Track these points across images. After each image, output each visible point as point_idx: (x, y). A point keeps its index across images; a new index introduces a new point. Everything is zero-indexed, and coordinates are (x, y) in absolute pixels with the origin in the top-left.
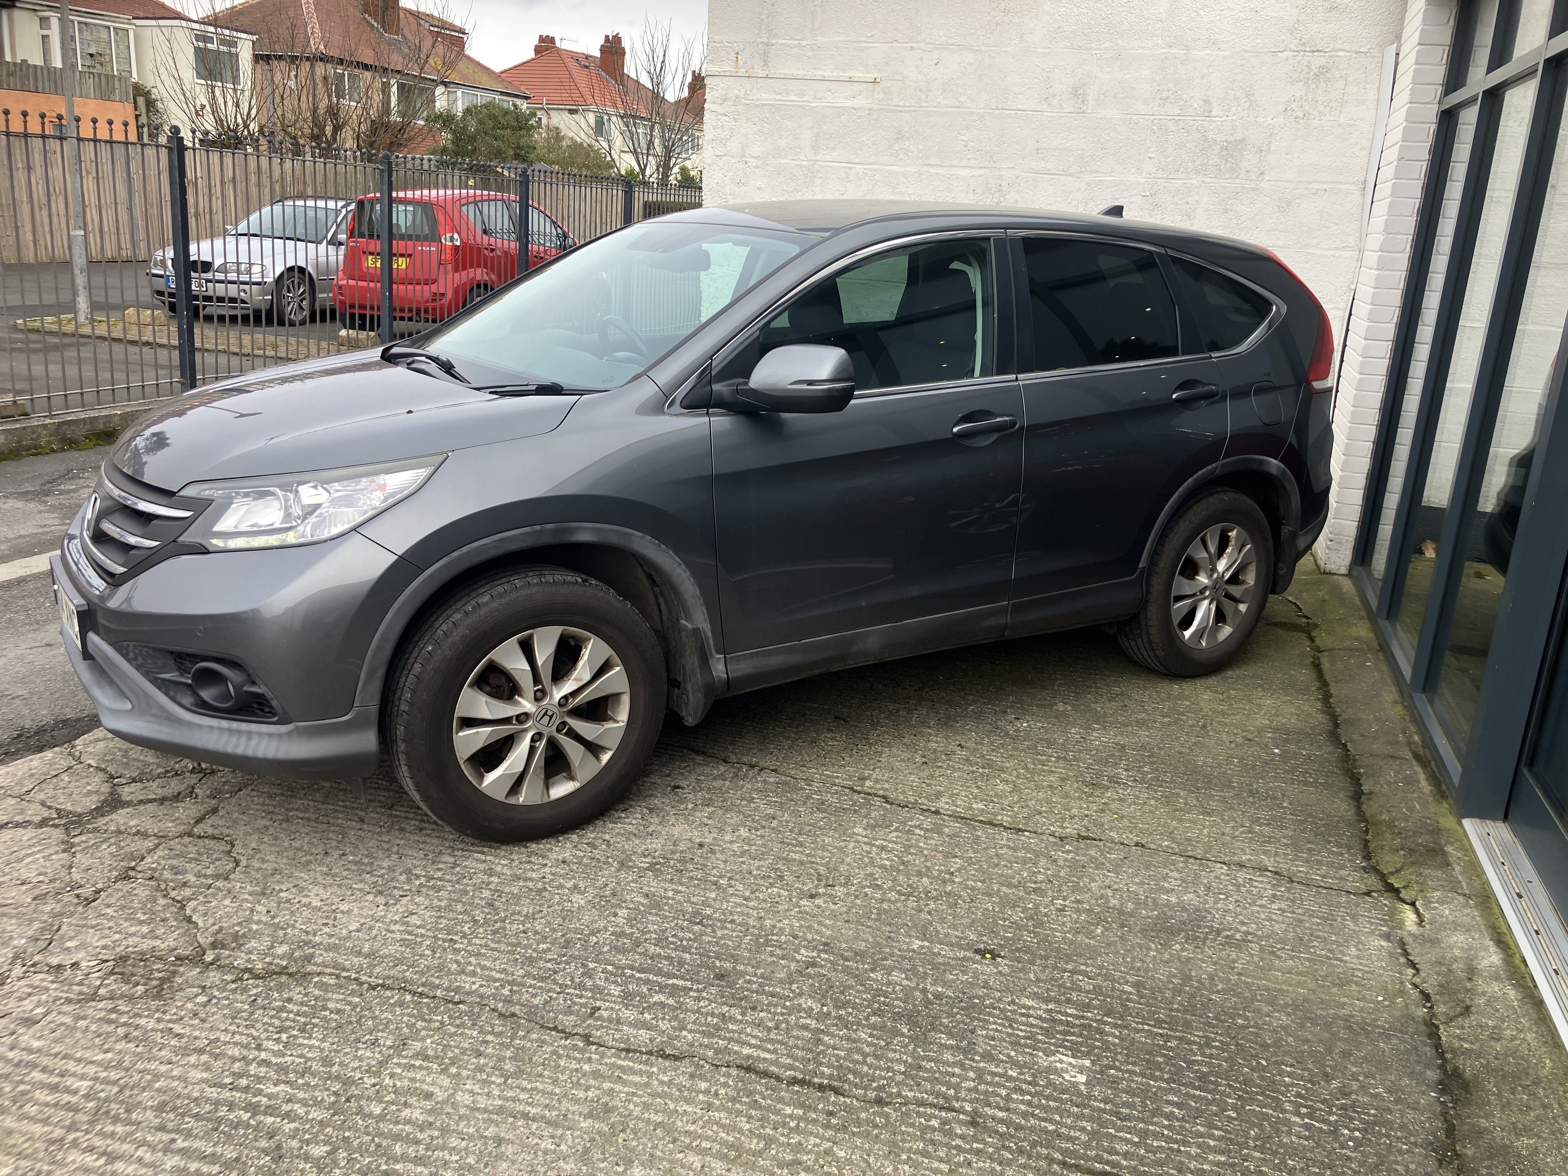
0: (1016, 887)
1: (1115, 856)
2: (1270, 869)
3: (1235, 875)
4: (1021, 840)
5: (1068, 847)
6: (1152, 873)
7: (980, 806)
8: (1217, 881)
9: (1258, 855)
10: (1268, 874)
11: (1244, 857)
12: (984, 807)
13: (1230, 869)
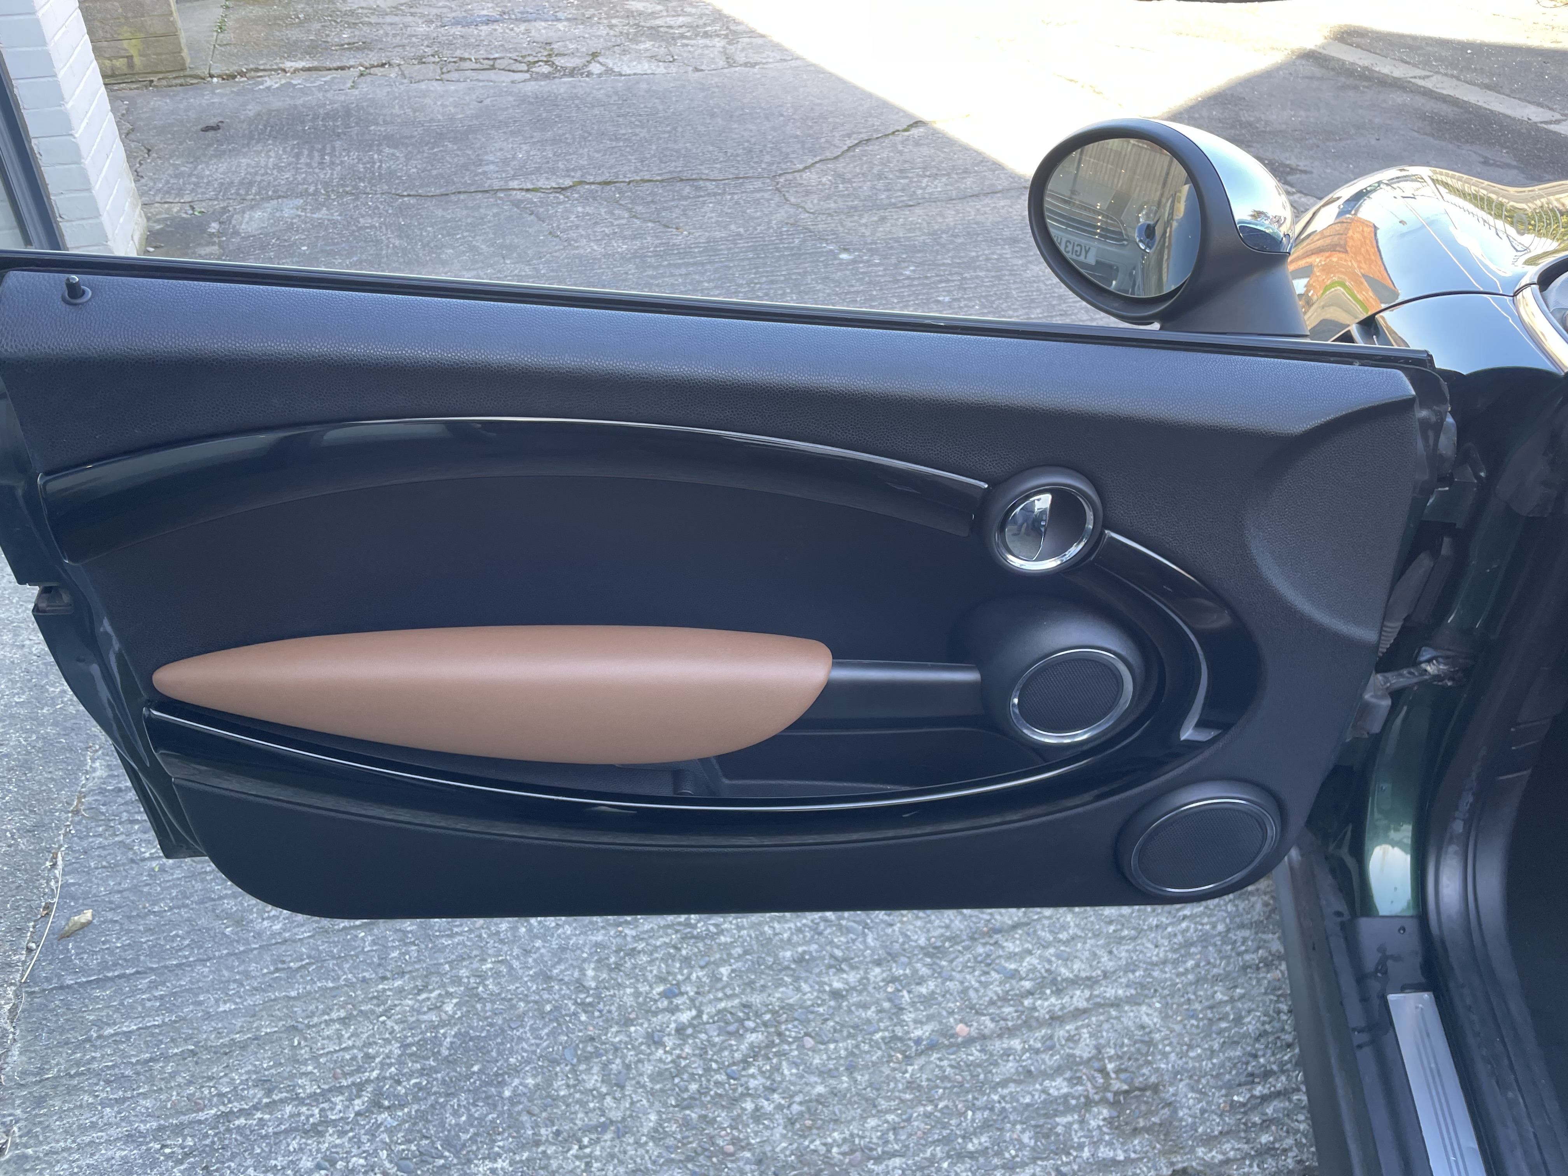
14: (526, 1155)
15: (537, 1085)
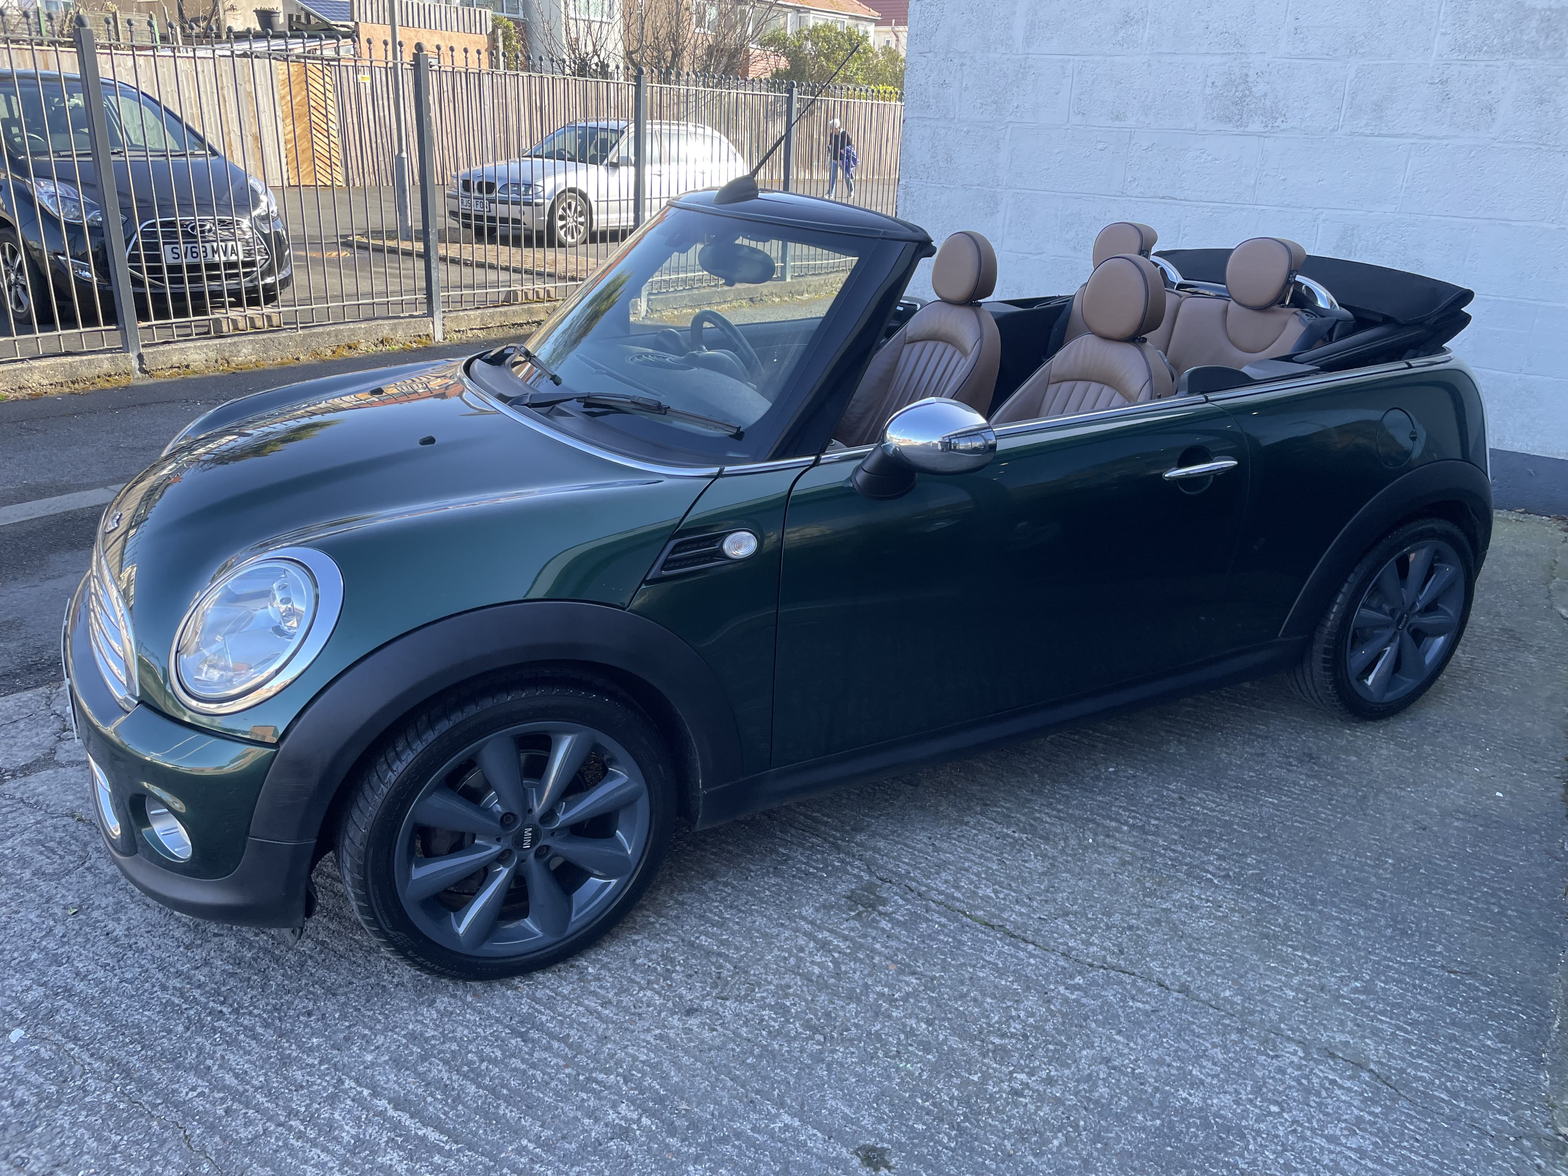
0: (971, 1039)
1: (1140, 1005)
2: (1372, 1066)
3: (1312, 1069)
4: (1017, 958)
5: (1078, 980)
6: (1183, 1045)
7: (989, 892)
8: (1278, 1076)
9: (1363, 1037)
10: (1365, 1076)
11: (1340, 1038)
12: (993, 895)
13: (1307, 1056)
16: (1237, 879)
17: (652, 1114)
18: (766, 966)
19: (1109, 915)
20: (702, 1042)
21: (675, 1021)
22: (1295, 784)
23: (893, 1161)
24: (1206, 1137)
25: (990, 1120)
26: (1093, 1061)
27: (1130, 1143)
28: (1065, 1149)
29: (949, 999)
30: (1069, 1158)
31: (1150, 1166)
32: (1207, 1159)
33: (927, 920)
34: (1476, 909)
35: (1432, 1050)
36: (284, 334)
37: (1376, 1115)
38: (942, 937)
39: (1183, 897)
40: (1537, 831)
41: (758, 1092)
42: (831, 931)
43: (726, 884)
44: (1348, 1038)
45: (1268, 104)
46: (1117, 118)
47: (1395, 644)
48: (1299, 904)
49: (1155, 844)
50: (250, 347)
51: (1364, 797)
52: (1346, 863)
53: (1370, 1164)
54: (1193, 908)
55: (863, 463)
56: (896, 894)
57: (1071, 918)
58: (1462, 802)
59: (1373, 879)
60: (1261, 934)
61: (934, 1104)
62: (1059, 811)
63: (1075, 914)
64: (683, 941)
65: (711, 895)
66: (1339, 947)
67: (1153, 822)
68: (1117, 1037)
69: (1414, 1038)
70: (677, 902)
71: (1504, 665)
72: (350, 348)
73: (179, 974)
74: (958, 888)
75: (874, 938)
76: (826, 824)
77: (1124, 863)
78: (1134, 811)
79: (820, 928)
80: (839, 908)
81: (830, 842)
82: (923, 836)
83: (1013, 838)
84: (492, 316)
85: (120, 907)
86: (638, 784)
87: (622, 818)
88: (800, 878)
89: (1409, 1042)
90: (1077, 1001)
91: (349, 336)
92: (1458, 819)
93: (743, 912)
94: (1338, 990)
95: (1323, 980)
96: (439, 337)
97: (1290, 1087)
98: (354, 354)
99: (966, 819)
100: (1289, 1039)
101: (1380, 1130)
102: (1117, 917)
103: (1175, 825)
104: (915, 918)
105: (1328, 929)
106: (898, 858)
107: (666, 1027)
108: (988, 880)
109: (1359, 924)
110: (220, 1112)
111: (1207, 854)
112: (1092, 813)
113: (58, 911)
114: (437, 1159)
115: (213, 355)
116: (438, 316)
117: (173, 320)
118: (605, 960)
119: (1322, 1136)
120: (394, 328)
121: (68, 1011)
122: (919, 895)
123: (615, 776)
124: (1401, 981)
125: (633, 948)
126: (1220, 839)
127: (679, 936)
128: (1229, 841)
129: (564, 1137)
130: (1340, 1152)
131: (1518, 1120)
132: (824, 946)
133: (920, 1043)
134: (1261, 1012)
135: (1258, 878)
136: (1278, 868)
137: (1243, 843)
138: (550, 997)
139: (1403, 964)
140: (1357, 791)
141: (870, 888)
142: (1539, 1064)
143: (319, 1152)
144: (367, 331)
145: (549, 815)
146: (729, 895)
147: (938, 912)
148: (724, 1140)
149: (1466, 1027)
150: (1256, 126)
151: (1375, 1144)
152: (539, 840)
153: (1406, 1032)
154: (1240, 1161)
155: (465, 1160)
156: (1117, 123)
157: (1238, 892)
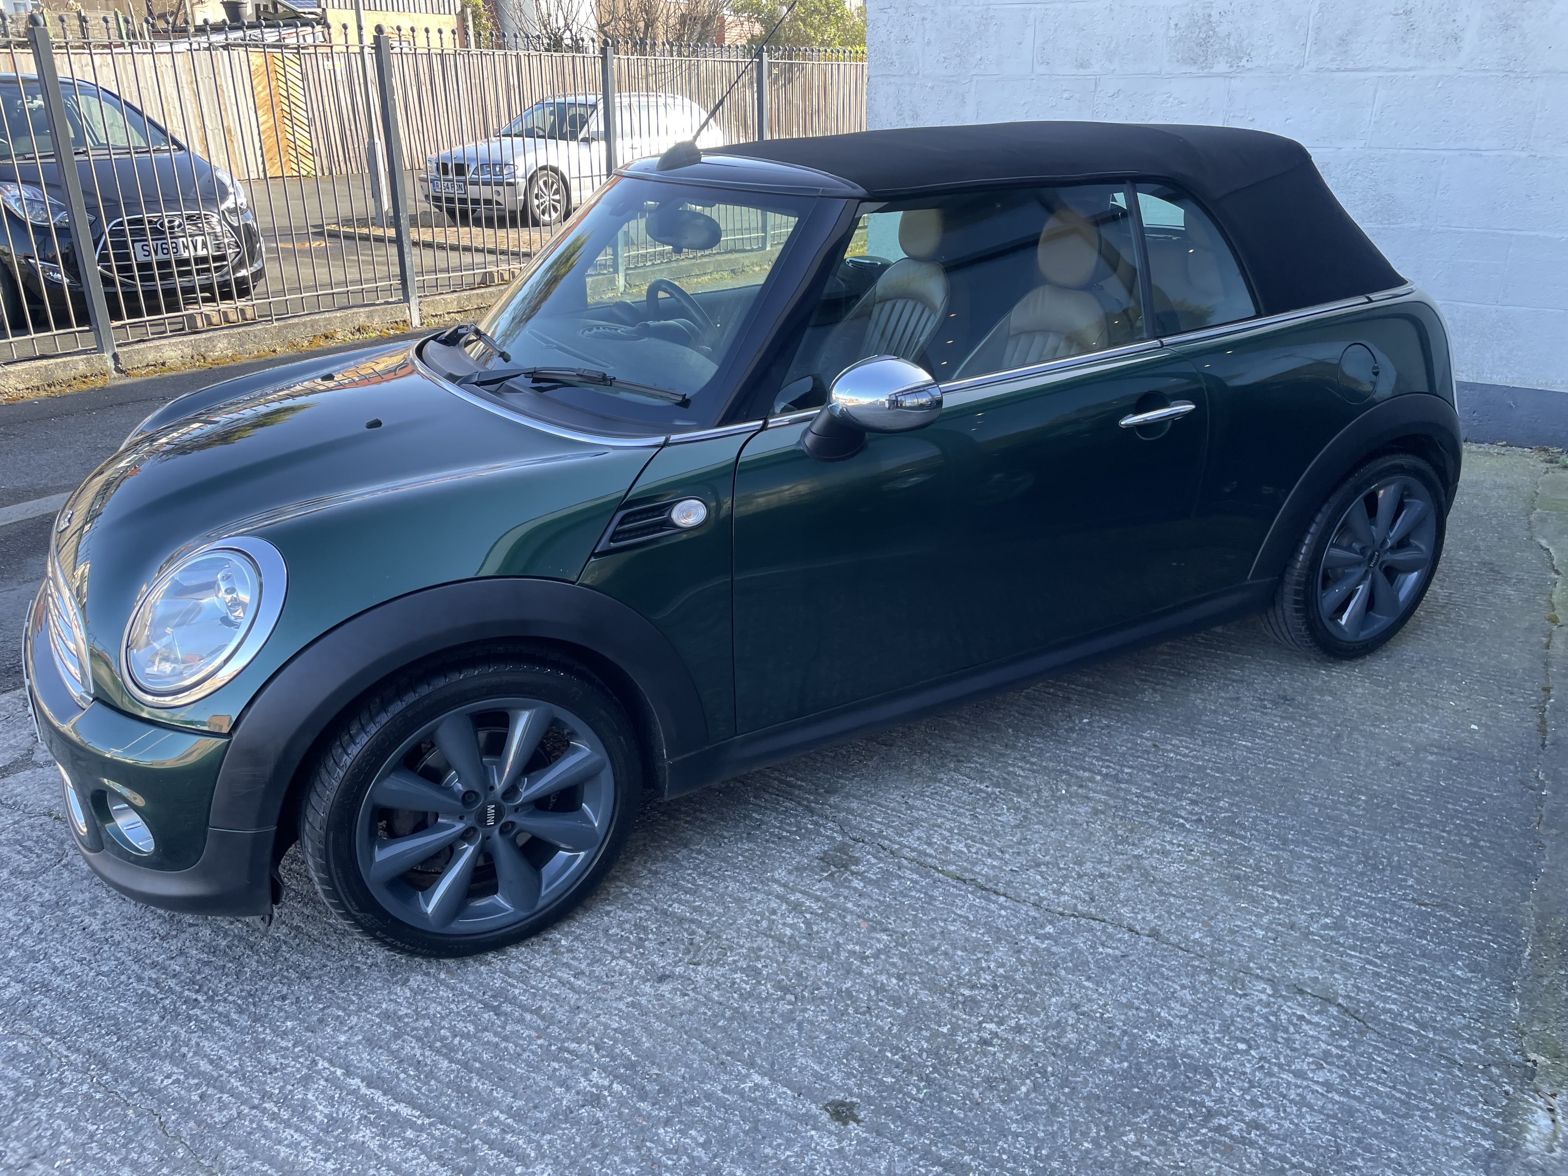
0: (942, 993)
1: (1110, 951)
2: (1340, 1001)
3: (1281, 1006)
4: (988, 910)
5: (1049, 929)
6: (1152, 989)
7: (962, 847)
8: (1247, 1014)
9: (1332, 972)
10: (1333, 1010)
11: (1308, 974)
12: (965, 850)
13: (1276, 994)
14: (1135, 1031)
15: (1106, 1056)
16: (1210, 822)
17: (623, 1080)
18: (738, 930)
19: (1081, 864)
20: (674, 1007)
21: (647, 988)
22: (1269, 726)
23: (862, 1115)
24: (1174, 1078)
25: (959, 1071)
26: (1062, 1007)
27: (1097, 1086)
28: (1033, 1095)
29: (921, 954)
30: (1037, 1104)
31: (1117, 1108)
32: (1173, 1098)
33: (900, 877)
34: (1449, 842)
35: (1401, 982)
36: (260, 327)
37: (1343, 1049)
38: (913, 893)
39: (1154, 843)
40: (1511, 762)
41: (729, 1054)
42: (804, 893)
43: (699, 852)
44: (1316, 974)
45: (1232, 43)
46: (1082, 66)
47: (1367, 583)
48: (1271, 845)
49: (1128, 792)
50: (225, 341)
51: (1339, 736)
52: (1319, 801)
53: (1337, 1097)
54: (1165, 853)
55: (811, 425)
56: (868, 853)
57: (1043, 868)
58: (1436, 736)
59: (1346, 817)
60: (1232, 875)
61: (904, 1058)
62: (1033, 764)
63: (1047, 864)
64: (656, 909)
65: (685, 863)
66: (1310, 885)
67: (1127, 770)
68: (1086, 984)
69: (1383, 971)
70: (650, 871)
71: (1482, 598)
72: (327, 337)
73: (154, 965)
74: (930, 844)
75: (846, 898)
76: (800, 788)
77: (1096, 812)
78: (1107, 761)
79: (793, 890)
80: (812, 869)
81: (803, 805)
82: (896, 795)
83: (987, 793)
84: (469, 299)
85: (96, 902)
86: (601, 756)
87: (587, 790)
88: (773, 842)
89: (1377, 975)
90: (1047, 950)
91: (325, 326)
92: (1432, 753)
93: (716, 878)
94: (1307, 927)
95: (1293, 918)
96: (416, 322)
97: (1258, 1025)
98: (332, 344)
99: (939, 776)
100: (1258, 977)
101: (1347, 1063)
102: (1089, 865)
103: (1149, 772)
104: (887, 876)
105: (1299, 868)
106: (871, 818)
107: (638, 994)
108: (959, 834)
109: (1330, 862)
110: (195, 1097)
111: (1180, 800)
112: (1066, 765)
113: (36, 909)
114: (410, 1134)
115: (188, 351)
116: (414, 301)
117: (147, 318)
118: (578, 931)
119: (1289, 1071)
120: (370, 316)
121: (45, 1006)
122: (892, 852)
123: (576, 750)
124: (1371, 916)
125: (606, 918)
126: (1193, 784)
127: (652, 905)
128: (1202, 786)
129: (535, 1107)
130: (1308, 1087)
131: (1487, 1048)
132: (796, 907)
133: (891, 998)
134: (1231, 952)
135: (1230, 821)
136: (1250, 810)
137: (1217, 787)
138: (523, 971)
139: (1374, 899)
140: (1331, 730)
141: (842, 848)
142: (1509, 991)
143: (292, 1132)
144: (343, 320)
145: (511, 791)
146: (703, 862)
147: (911, 870)
148: (694, 1102)
149: (1437, 959)
150: (1221, 67)
151: (1342, 1077)
152: (503, 816)
153: (1376, 965)
154: (1206, 1099)
155: (437, 1133)
156: (1082, 71)
157: (1210, 836)
